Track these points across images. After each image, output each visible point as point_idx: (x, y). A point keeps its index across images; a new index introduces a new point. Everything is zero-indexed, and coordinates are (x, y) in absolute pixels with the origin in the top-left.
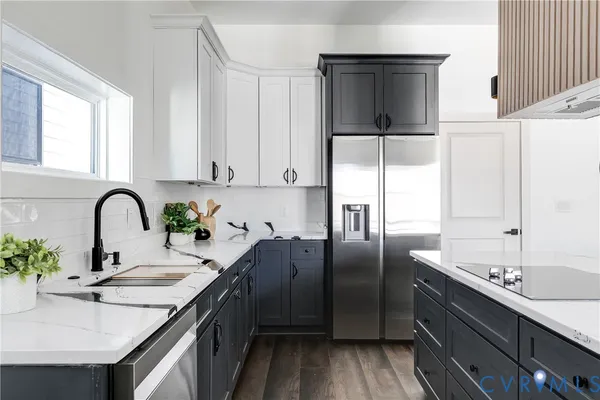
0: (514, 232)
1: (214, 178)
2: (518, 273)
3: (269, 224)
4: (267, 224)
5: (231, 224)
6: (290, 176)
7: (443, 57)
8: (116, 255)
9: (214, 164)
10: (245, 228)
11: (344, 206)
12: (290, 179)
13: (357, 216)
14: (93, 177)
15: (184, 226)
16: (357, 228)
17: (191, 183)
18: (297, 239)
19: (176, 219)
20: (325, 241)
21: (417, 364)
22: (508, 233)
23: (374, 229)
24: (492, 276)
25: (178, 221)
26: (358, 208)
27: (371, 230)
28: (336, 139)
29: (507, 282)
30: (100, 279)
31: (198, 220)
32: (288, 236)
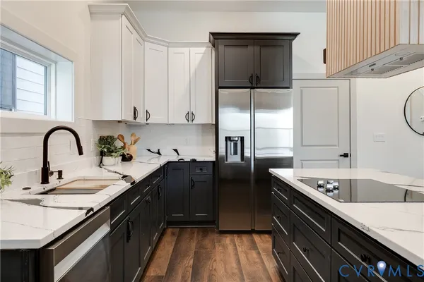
0: (346, 155)
1: (135, 118)
2: (336, 184)
3: (176, 150)
4: (174, 150)
5: (149, 150)
6: (190, 116)
7: (295, 35)
8: (60, 173)
9: (135, 109)
10: (159, 153)
11: (226, 138)
12: (190, 119)
13: (236, 145)
14: (46, 118)
15: (112, 152)
16: (236, 153)
17: (119, 122)
18: (194, 161)
19: (106, 147)
20: (213, 162)
21: (274, 247)
22: (341, 156)
23: (247, 153)
24: (320, 186)
25: (108, 149)
26: (237, 139)
27: (245, 154)
28: (221, 91)
29: (328, 191)
30: (46, 189)
31: (123, 148)
32: (188, 159)
